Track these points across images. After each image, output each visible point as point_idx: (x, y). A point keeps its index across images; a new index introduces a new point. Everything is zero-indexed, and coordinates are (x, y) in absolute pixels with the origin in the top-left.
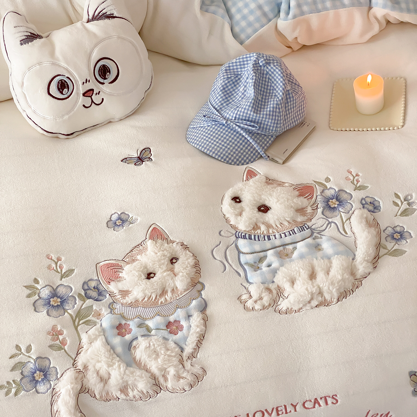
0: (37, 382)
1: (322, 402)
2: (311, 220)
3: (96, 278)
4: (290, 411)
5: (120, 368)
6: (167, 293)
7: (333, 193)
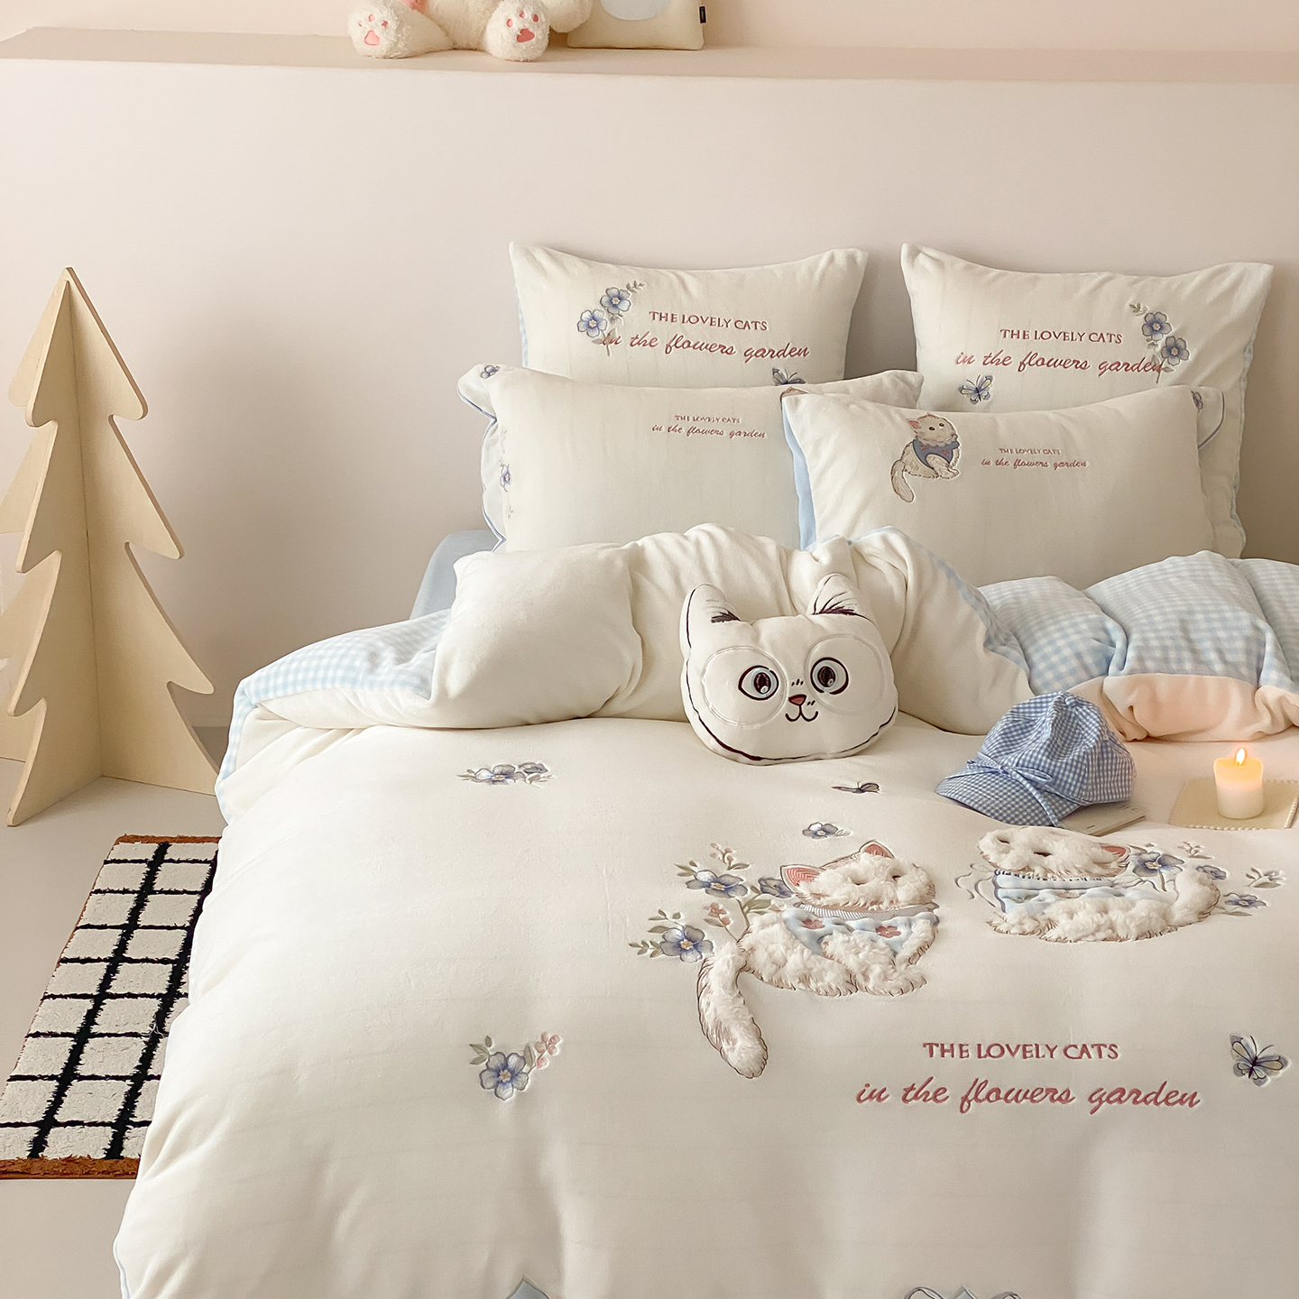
0: (683, 950)
3: (779, 878)
5: (802, 952)
6: (882, 903)
7: (1155, 856)
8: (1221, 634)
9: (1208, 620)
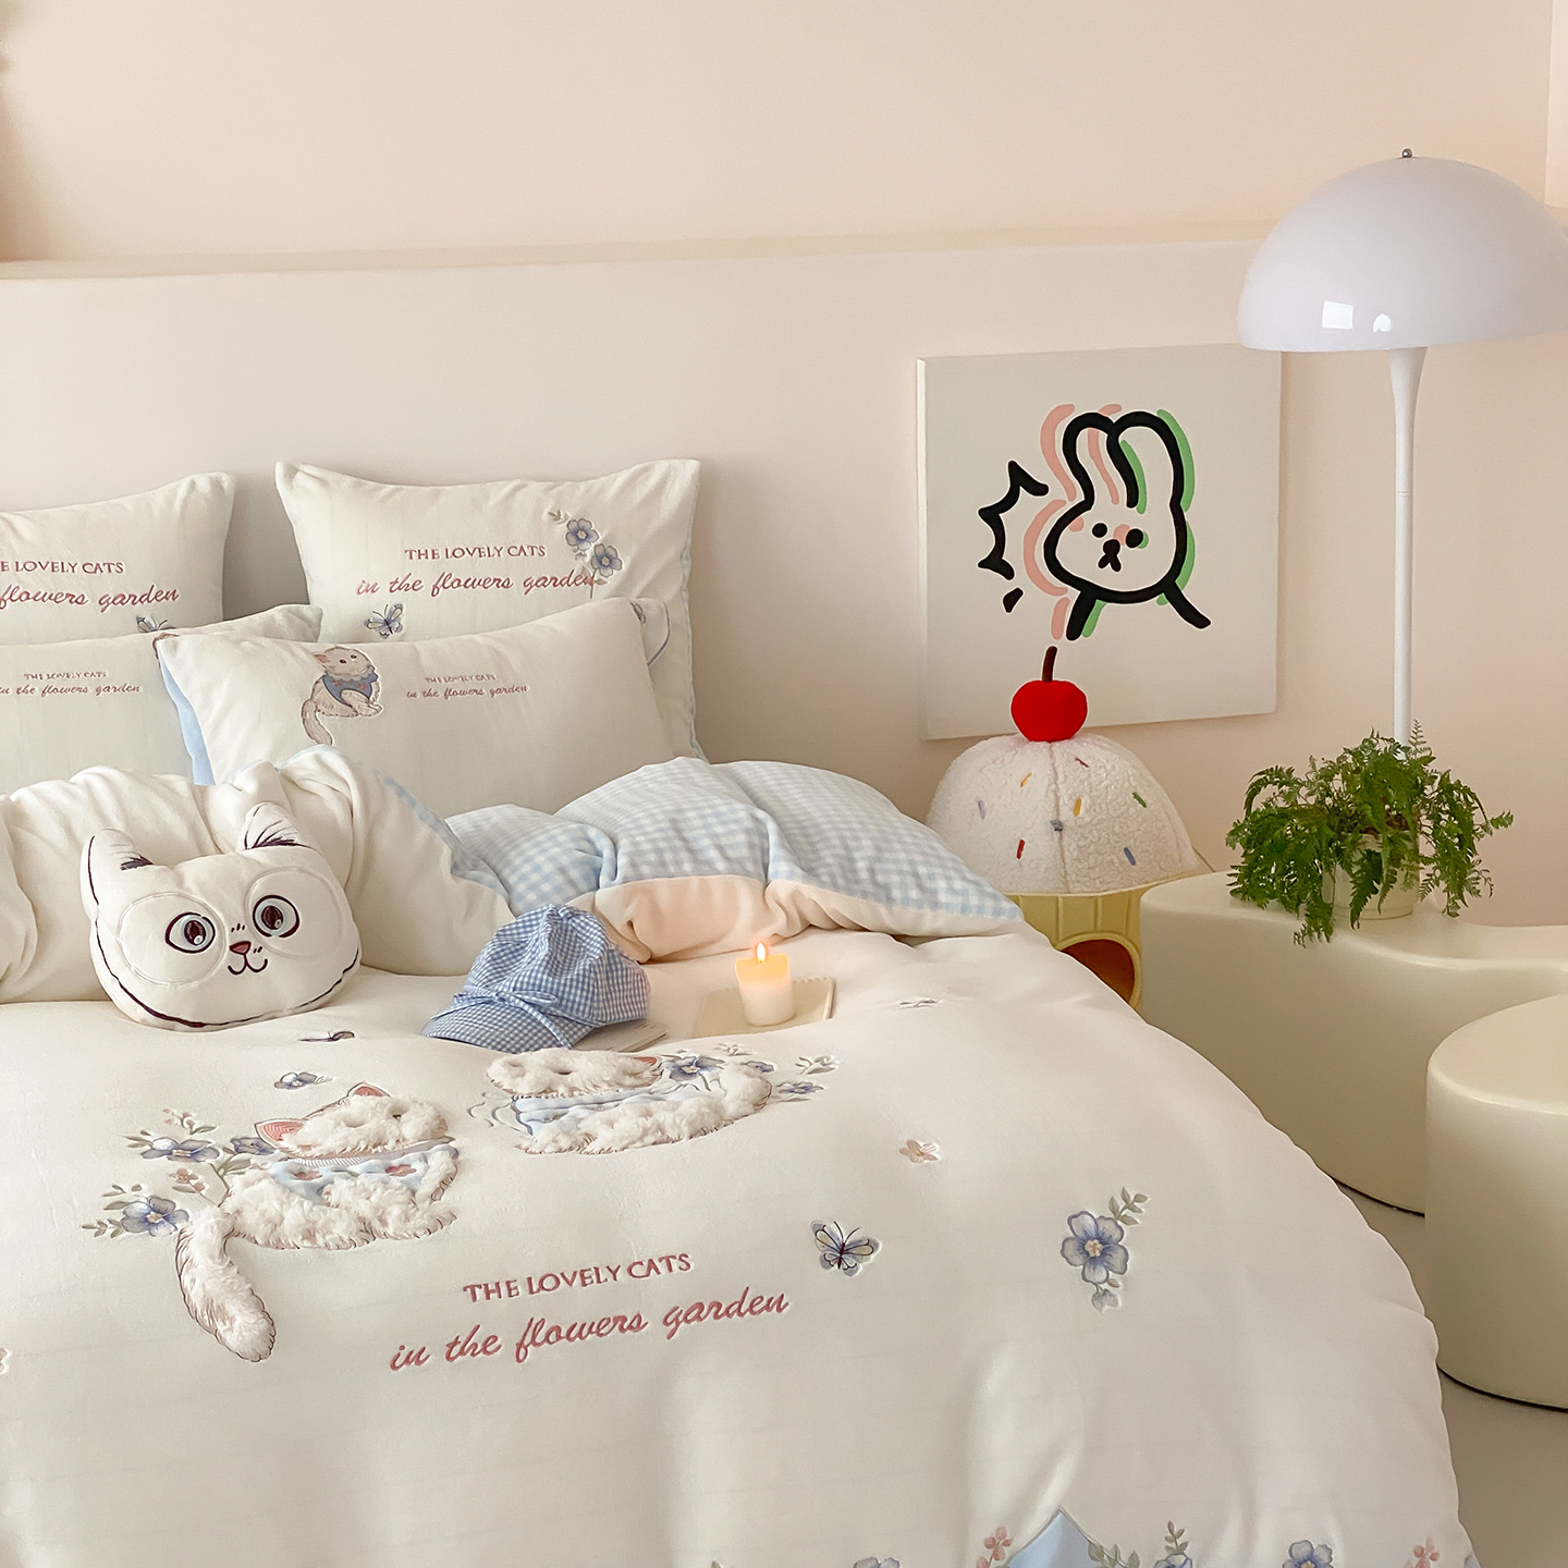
0: (152, 1224)
1: (662, 1267)
2: (651, 1084)
3: (256, 1136)
4: (606, 1280)
5: (301, 1204)
6: (386, 1144)
7: (691, 1060)
8: (719, 829)
9: (703, 817)
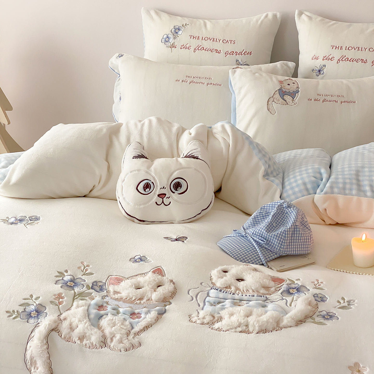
0: (31, 317)
2: (271, 295)
3: (104, 282)
